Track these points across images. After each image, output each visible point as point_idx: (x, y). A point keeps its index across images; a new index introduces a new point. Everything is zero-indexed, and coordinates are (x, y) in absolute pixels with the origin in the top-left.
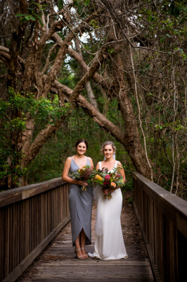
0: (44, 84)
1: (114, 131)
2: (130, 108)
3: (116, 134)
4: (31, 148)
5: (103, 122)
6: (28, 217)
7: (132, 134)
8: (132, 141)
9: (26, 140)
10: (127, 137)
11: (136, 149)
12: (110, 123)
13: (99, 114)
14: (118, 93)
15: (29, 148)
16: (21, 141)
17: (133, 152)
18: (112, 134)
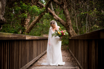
0: (34, 2)
1: (61, 22)
2: (68, 13)
3: (62, 23)
4: (29, 27)
5: (57, 18)
6: (28, 48)
7: (69, 23)
8: (69, 26)
9: (27, 24)
10: (67, 24)
11: (70, 29)
12: (60, 19)
13: (56, 15)
14: (63, 7)
15: (28, 27)
16: (25, 25)
17: (69, 30)
18: (61, 23)
